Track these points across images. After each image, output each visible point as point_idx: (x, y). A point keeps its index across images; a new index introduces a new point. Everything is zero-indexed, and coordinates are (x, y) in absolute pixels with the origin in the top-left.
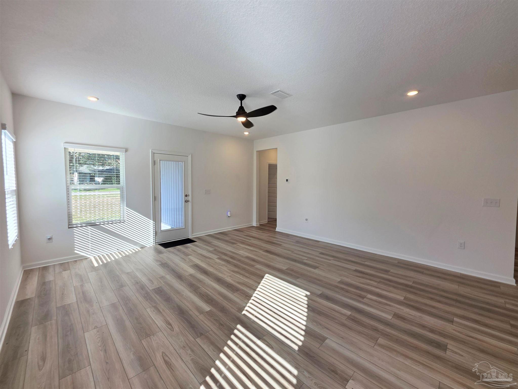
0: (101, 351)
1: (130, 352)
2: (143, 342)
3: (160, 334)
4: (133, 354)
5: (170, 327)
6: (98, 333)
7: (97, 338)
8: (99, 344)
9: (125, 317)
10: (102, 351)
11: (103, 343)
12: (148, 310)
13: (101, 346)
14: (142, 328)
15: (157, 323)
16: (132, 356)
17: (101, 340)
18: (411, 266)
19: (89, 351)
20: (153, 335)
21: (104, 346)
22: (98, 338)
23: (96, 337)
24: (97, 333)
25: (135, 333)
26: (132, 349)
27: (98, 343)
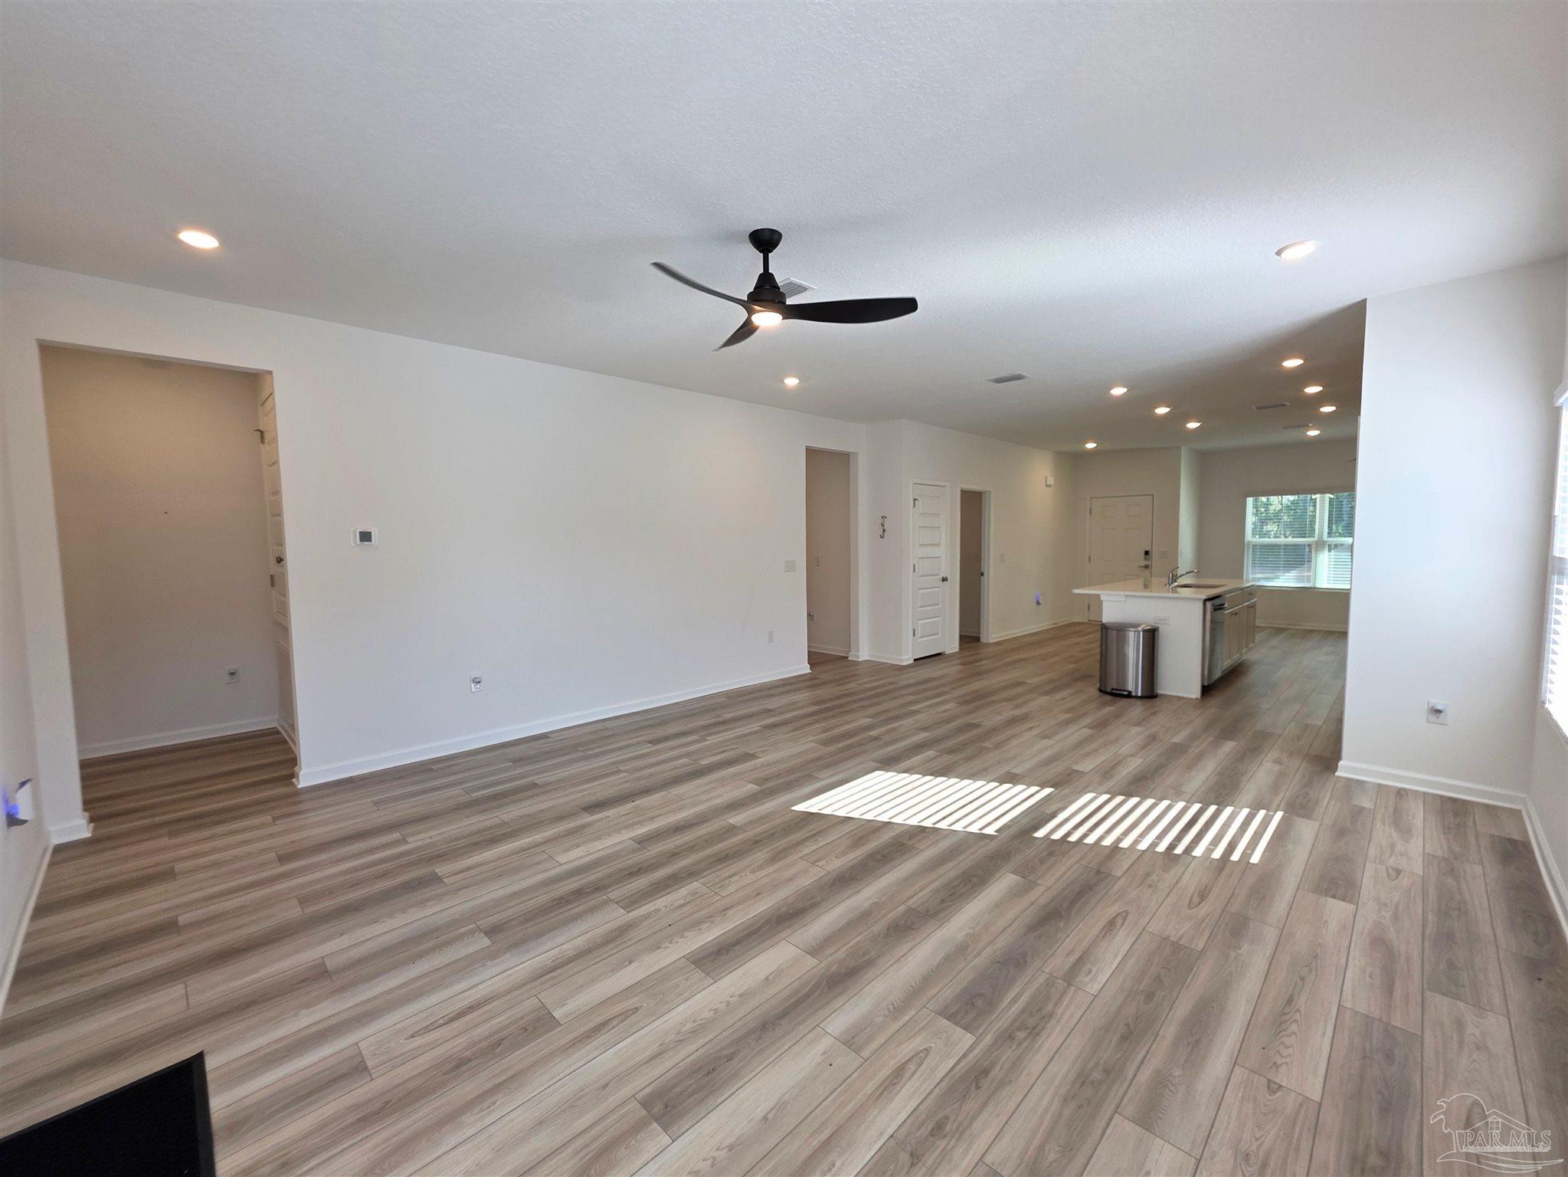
0: (1298, 1010)
1: (1242, 955)
2: (1201, 946)
3: (1153, 927)
4: (1240, 949)
5: (1120, 920)
6: (1279, 1063)
7: (1290, 1051)
8: (1294, 1027)
9: (1169, 1031)
10: (1296, 1008)
11: (1285, 1022)
12: (1094, 988)
13: (1293, 1019)
14: (1168, 969)
15: (1126, 947)
16: (1246, 948)
17: (1284, 1033)
18: (751, 693)
19: (1331, 1035)
20: (1167, 938)
21: (1288, 1013)
22: (1289, 1047)
23: (1290, 1055)
24: (1281, 1065)
25: (1195, 974)
26: (1233, 954)
27: (1294, 1033)
